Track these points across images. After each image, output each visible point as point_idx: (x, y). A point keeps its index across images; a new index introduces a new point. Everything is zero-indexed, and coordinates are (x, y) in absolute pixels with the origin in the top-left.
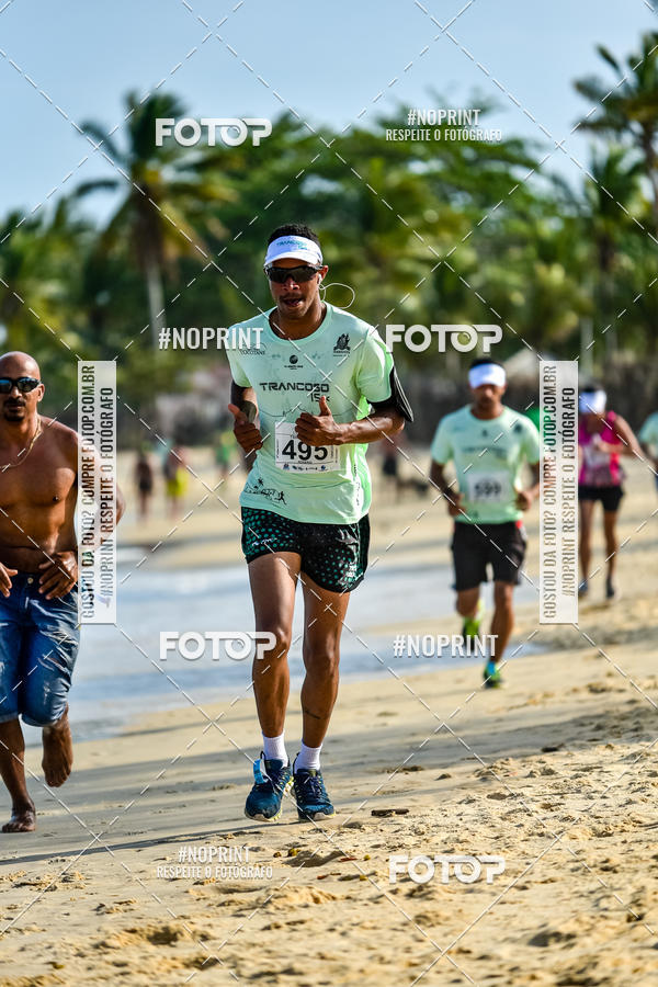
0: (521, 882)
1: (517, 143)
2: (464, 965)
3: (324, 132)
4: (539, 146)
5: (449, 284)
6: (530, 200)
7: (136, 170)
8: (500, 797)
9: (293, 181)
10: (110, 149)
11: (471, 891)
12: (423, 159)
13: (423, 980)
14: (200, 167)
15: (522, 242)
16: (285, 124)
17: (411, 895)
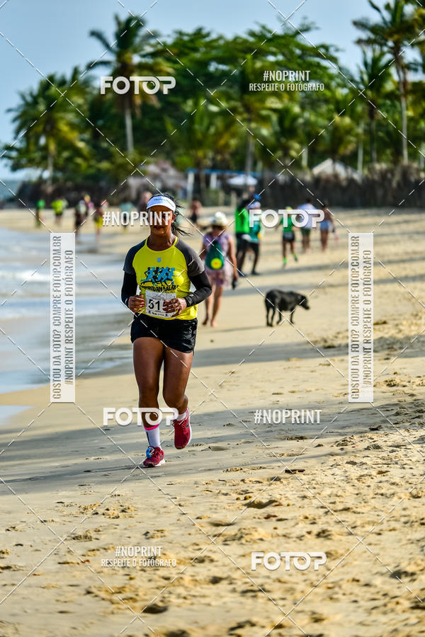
0: (377, 529)
1: (326, 48)
2: (357, 590)
3: (220, 38)
4: (337, 50)
5: (287, 123)
6: (331, 77)
7: (119, 55)
8: (353, 463)
9: (204, 64)
10: (107, 46)
11: (350, 534)
12: (274, 54)
13: (337, 600)
14: (153, 55)
15: (327, 101)
16: (199, 34)
17: (318, 535)
